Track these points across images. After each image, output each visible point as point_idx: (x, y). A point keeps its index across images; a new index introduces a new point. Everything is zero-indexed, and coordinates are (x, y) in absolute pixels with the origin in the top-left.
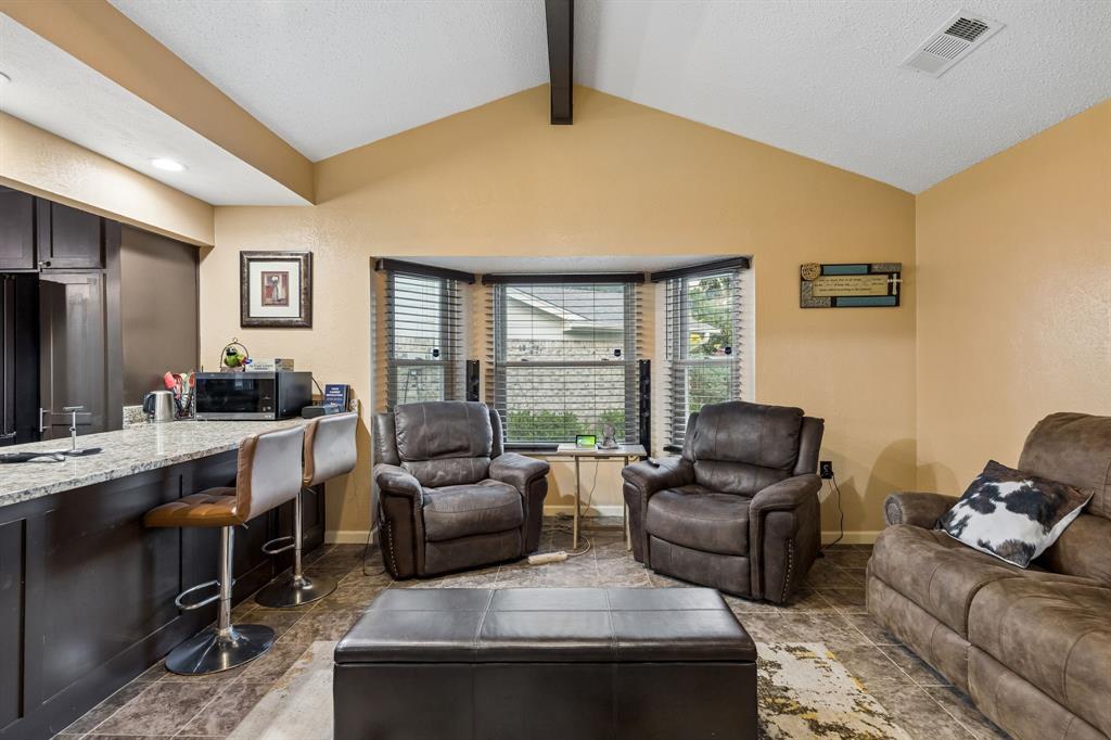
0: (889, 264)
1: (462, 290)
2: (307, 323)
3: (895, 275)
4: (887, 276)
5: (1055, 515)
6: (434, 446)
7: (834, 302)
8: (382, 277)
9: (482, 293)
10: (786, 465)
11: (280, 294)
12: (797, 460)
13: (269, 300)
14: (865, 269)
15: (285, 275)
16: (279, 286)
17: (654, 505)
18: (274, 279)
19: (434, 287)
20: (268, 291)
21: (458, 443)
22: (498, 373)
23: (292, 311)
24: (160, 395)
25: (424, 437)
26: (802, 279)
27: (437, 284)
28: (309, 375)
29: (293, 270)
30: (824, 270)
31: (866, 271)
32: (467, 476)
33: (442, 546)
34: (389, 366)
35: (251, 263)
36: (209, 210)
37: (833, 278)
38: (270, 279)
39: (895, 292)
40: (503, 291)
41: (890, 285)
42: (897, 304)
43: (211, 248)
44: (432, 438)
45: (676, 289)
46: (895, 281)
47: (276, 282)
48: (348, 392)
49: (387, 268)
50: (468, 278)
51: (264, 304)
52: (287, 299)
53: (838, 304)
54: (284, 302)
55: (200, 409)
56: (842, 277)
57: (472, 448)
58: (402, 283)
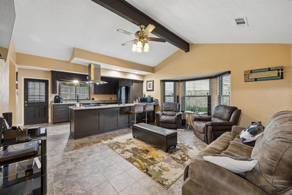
0: (277, 67)
1: (177, 83)
2: (153, 90)
3: (280, 70)
4: (277, 71)
5: (257, 133)
6: (168, 109)
7: (256, 80)
8: (162, 83)
9: (181, 84)
10: (227, 119)
11: (150, 86)
12: (230, 118)
14: (268, 69)
15: (151, 84)
17: (195, 122)
19: (172, 83)
21: (172, 109)
22: (184, 98)
23: (151, 89)
24: (137, 100)
25: (166, 108)
26: (245, 75)
27: (173, 83)
28: (153, 98)
29: (151, 83)
30: (251, 72)
31: (268, 70)
32: (172, 115)
33: (163, 123)
34: (164, 96)
35: (148, 83)
36: (143, 76)
37: (256, 73)
39: (280, 75)
40: (185, 82)
41: (279, 73)
42: (282, 78)
43: (144, 81)
44: (167, 108)
45: (219, 79)
46: (280, 72)
48: (158, 100)
49: (163, 81)
50: (178, 81)
51: (149, 88)
53: (257, 80)
54: (151, 88)
55: (141, 102)
56: (259, 73)
57: (174, 110)
58: (166, 83)
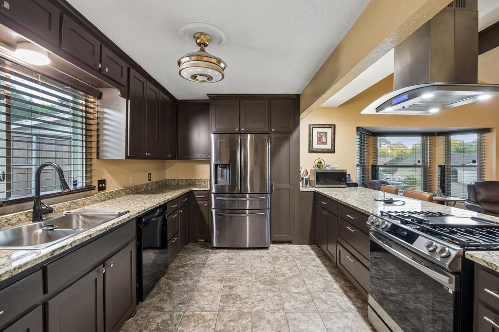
2: (333, 152)
11: (324, 140)
13: (319, 142)
15: (326, 133)
16: (324, 137)
18: (322, 134)
20: (319, 139)
23: (329, 146)
29: (329, 131)
35: (314, 129)
38: (320, 135)
47: (322, 136)
51: (318, 144)
52: (326, 142)
